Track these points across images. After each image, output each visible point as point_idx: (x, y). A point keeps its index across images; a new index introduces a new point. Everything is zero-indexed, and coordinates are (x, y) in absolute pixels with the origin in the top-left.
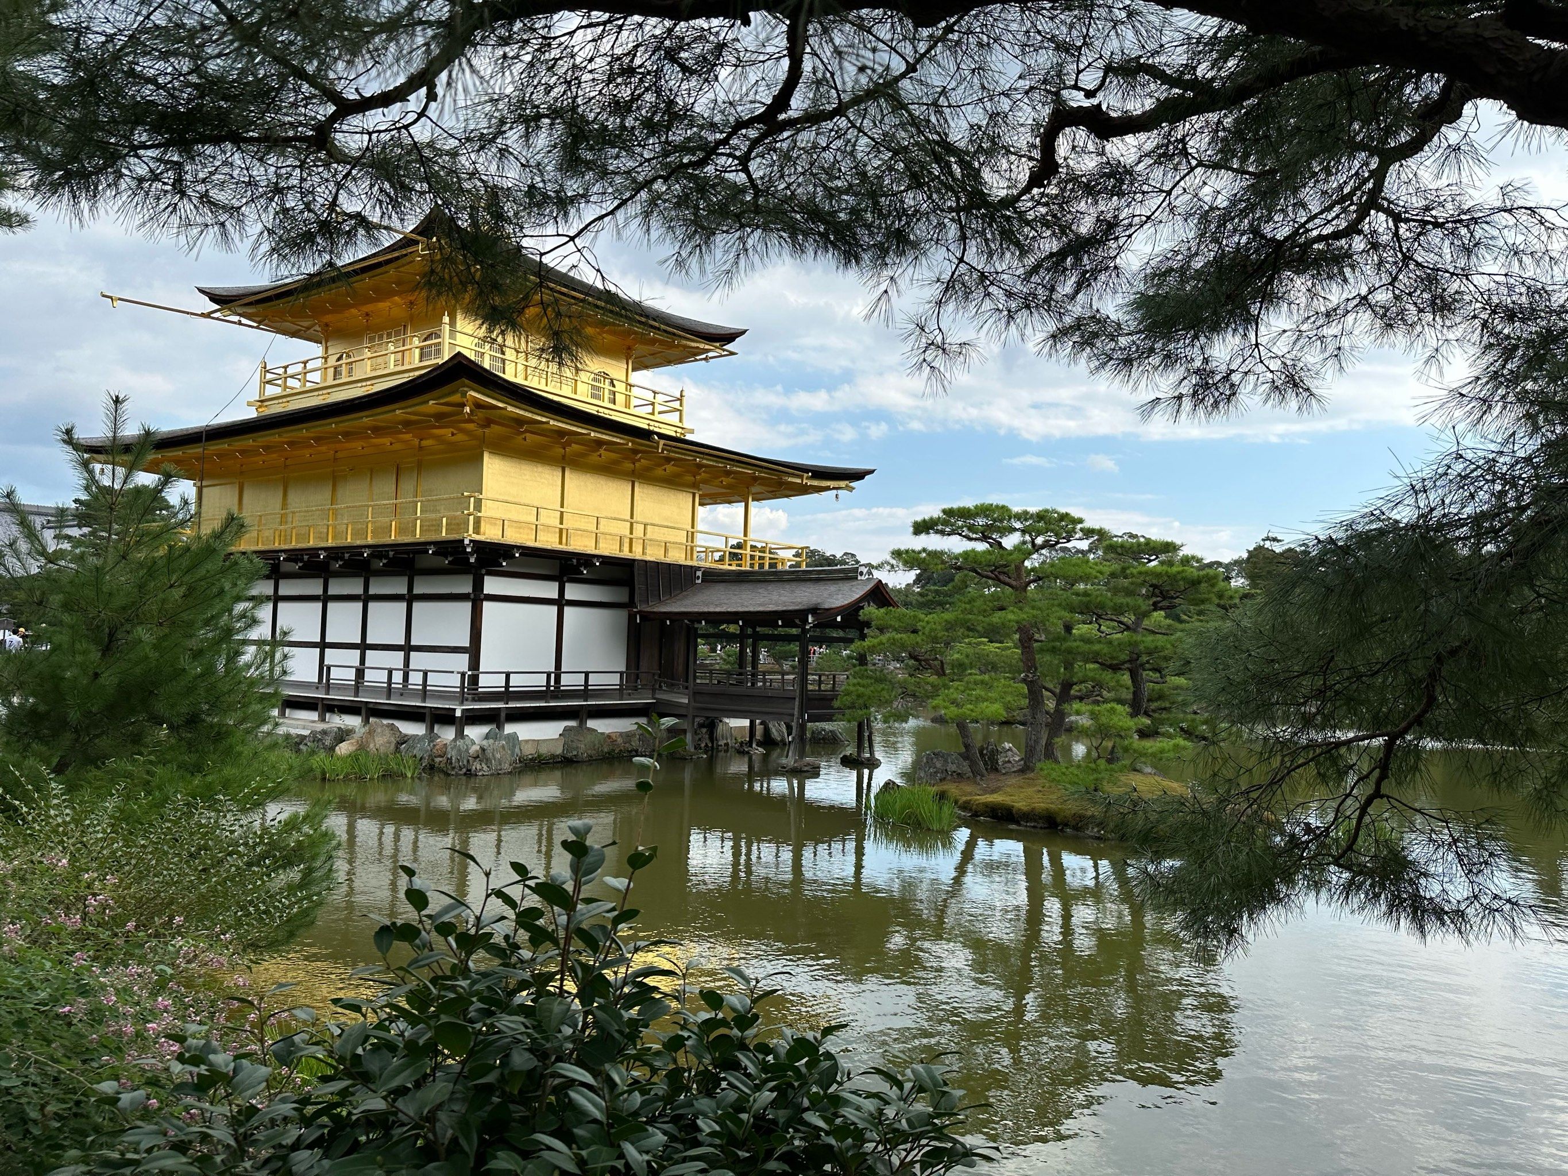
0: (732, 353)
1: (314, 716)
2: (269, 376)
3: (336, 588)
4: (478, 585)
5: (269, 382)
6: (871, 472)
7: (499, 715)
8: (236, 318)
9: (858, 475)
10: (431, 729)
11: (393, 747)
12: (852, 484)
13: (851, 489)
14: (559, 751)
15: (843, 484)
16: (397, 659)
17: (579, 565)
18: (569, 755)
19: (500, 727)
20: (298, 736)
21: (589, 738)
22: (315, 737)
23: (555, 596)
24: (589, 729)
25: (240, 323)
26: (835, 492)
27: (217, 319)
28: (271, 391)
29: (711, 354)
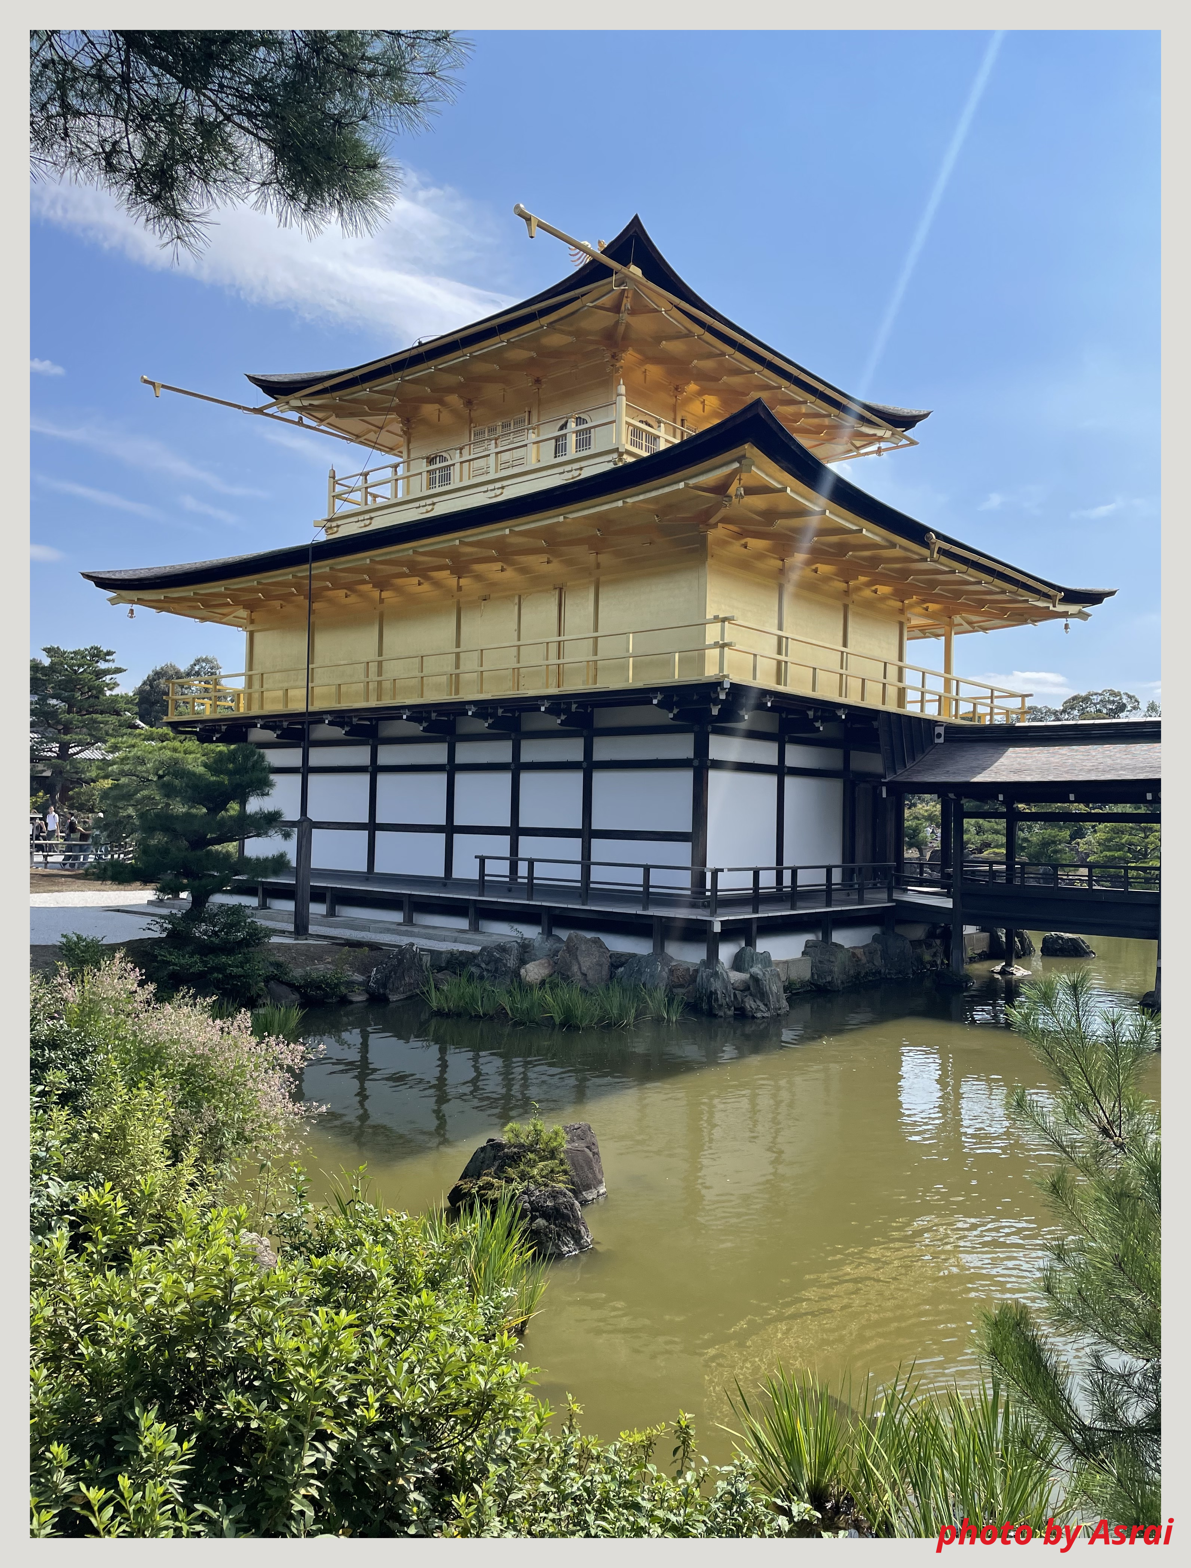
0: (913, 443)
1: (462, 923)
2: (338, 489)
3: (465, 753)
4: (702, 748)
5: (338, 496)
6: (1112, 593)
7: (751, 928)
8: (294, 416)
9: (1095, 598)
10: (659, 947)
11: (605, 972)
12: (1089, 609)
13: (1084, 616)
14: (807, 975)
15: (1073, 609)
16: (572, 847)
17: (816, 719)
18: (821, 982)
19: (750, 943)
20: (462, 953)
21: (841, 956)
22: (490, 954)
23: (774, 761)
24: (836, 945)
25: (300, 423)
26: (1063, 621)
27: (272, 416)
28: (342, 508)
29: (883, 445)
